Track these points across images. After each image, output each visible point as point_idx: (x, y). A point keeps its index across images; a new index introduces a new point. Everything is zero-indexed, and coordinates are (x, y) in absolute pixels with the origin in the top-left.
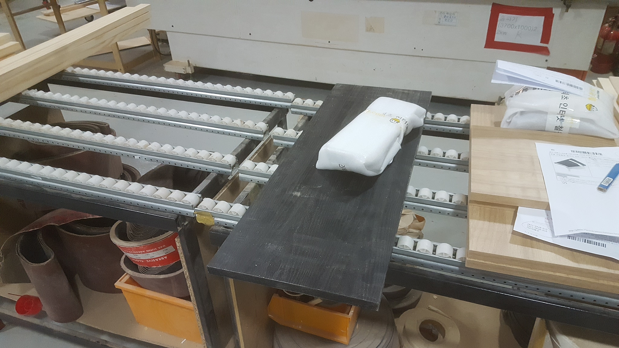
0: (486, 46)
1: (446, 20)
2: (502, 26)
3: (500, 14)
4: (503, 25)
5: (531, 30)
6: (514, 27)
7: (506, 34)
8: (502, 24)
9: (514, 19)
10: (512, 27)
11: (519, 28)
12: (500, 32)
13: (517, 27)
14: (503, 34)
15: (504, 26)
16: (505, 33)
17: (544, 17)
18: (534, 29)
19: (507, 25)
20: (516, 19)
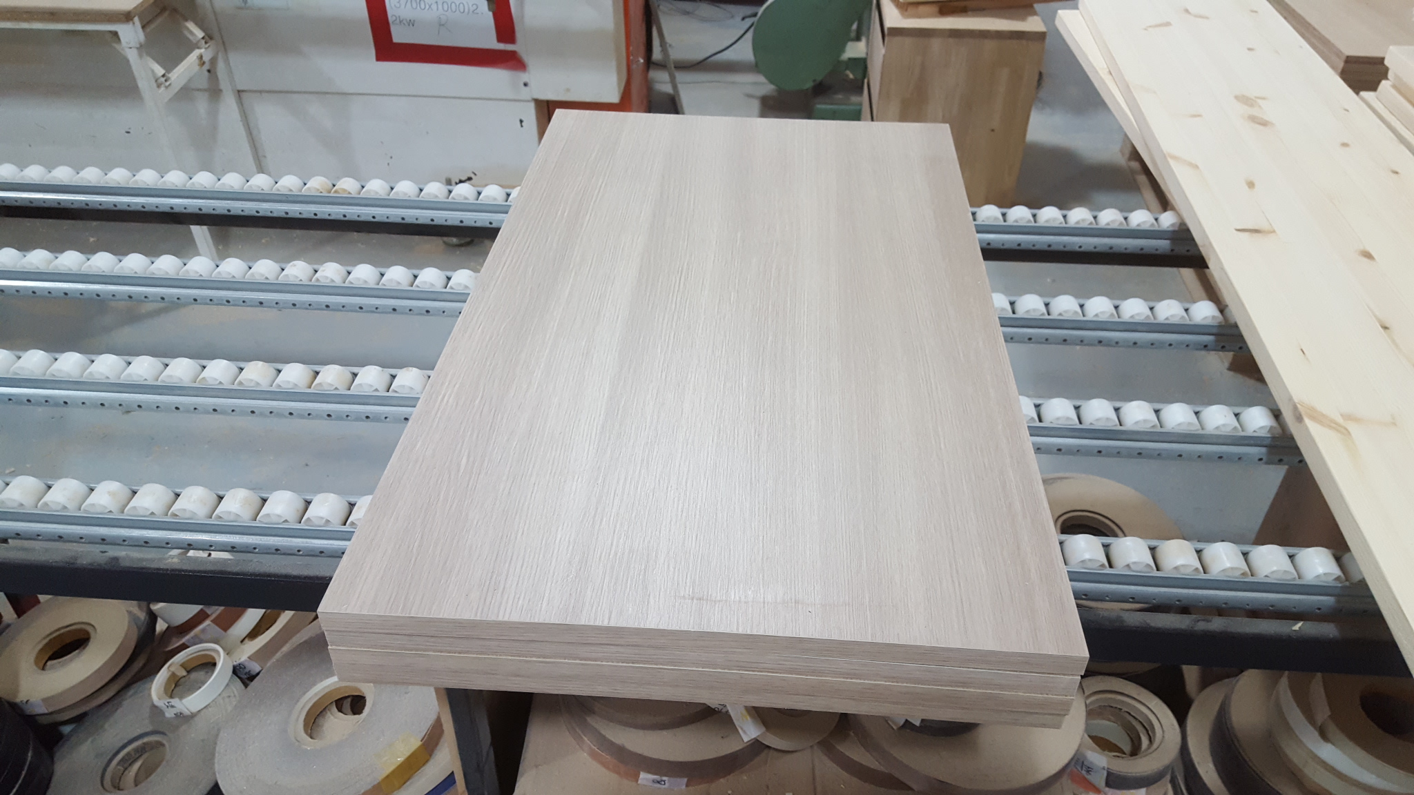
0: (378, 59)
5: (466, 10)
6: (427, 7)
7: (415, 25)
8: (397, 1)
10: (423, 7)
12: (398, 20)
13: (434, 6)
14: (406, 24)
15: (403, 5)
16: (411, 23)
18: (471, 9)
19: (409, 2)
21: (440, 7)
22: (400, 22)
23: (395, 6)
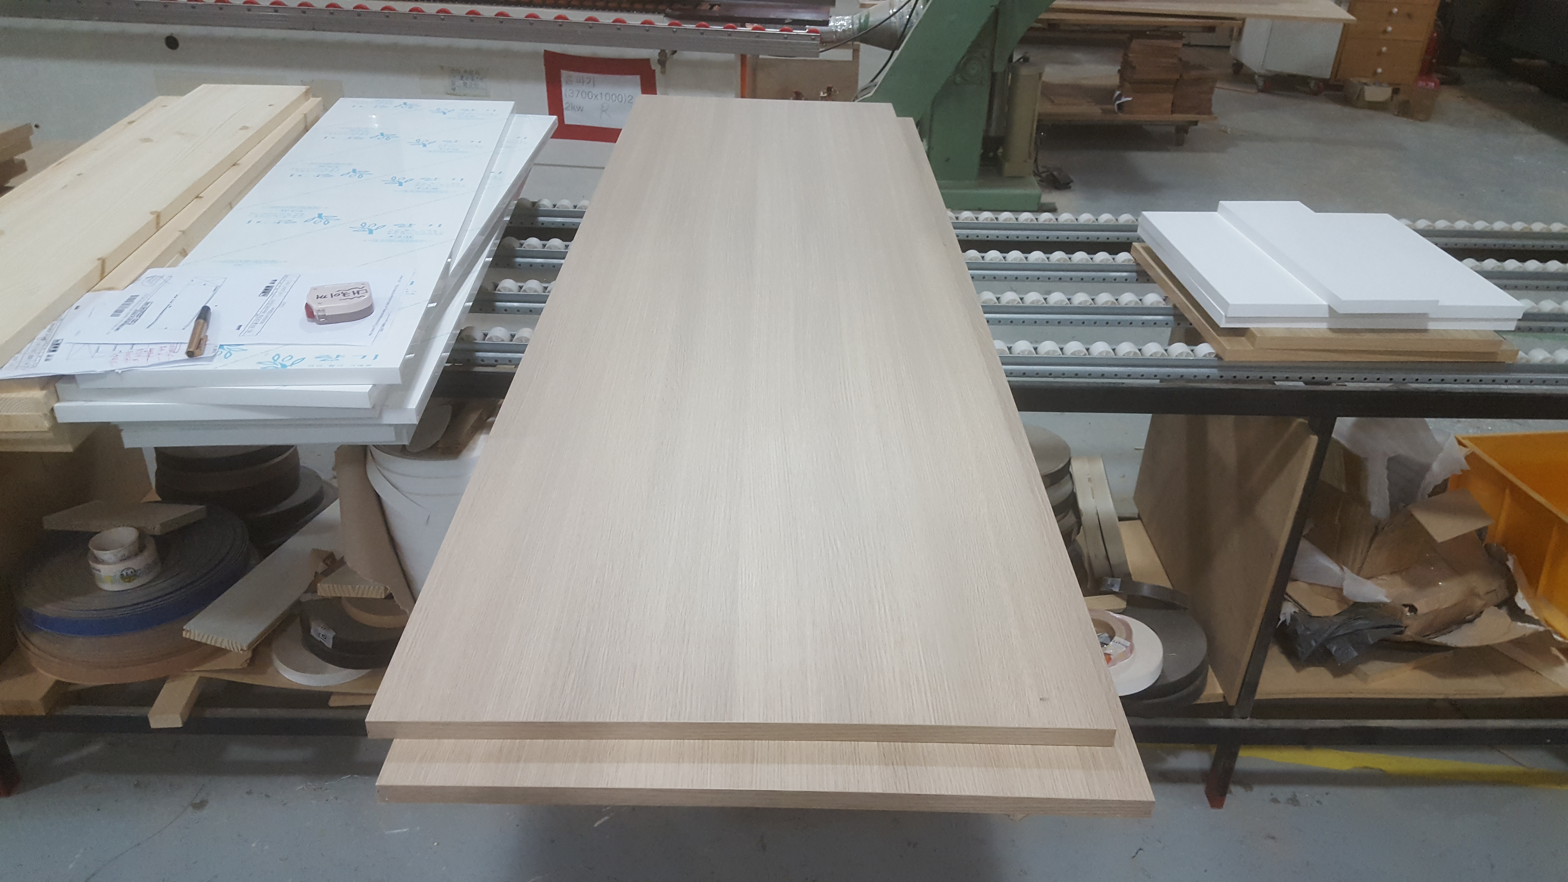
1: (465, 84)
2: (572, 97)
3: (562, 71)
4: (572, 93)
5: (623, 101)
6: (594, 97)
7: (582, 111)
8: (571, 91)
9: (589, 80)
10: (590, 97)
11: (602, 98)
12: (570, 106)
13: (599, 97)
14: (576, 110)
15: (575, 95)
16: (580, 109)
17: (638, 77)
18: (627, 100)
19: (580, 93)
20: (592, 81)
21: (604, 97)
22: (572, 108)
23: (569, 96)
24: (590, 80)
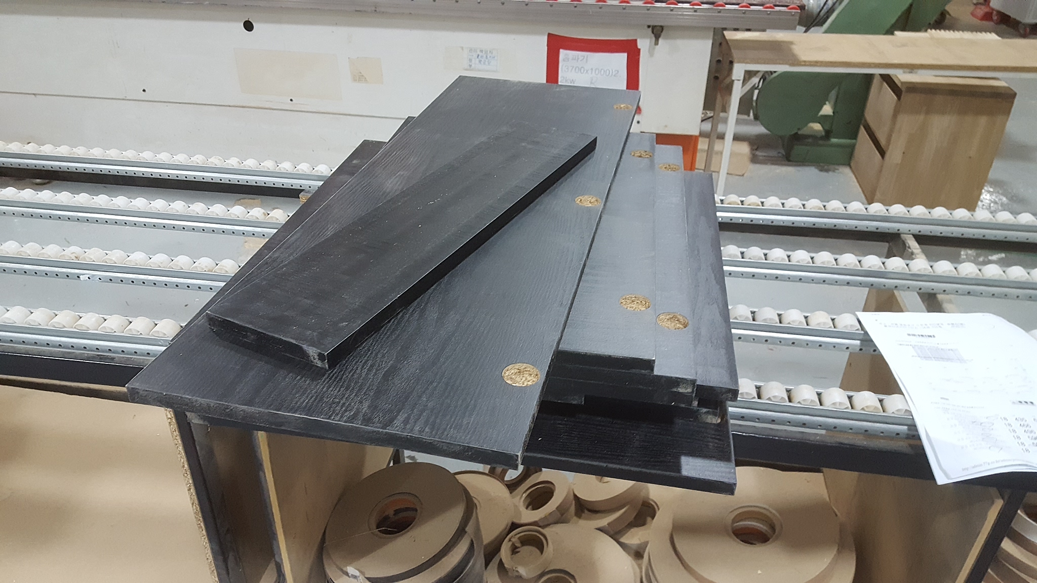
1: (480, 61)
2: (566, 70)
3: (561, 51)
4: (568, 69)
5: (611, 74)
6: (586, 71)
7: (574, 83)
8: (567, 67)
10: (582, 71)
11: (592, 73)
12: (564, 80)
13: (590, 72)
14: (569, 82)
15: (570, 70)
16: (573, 81)
17: (625, 55)
18: (614, 74)
19: (574, 68)
20: (586, 57)
21: (594, 71)
23: (565, 71)
24: (584, 59)
